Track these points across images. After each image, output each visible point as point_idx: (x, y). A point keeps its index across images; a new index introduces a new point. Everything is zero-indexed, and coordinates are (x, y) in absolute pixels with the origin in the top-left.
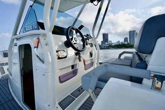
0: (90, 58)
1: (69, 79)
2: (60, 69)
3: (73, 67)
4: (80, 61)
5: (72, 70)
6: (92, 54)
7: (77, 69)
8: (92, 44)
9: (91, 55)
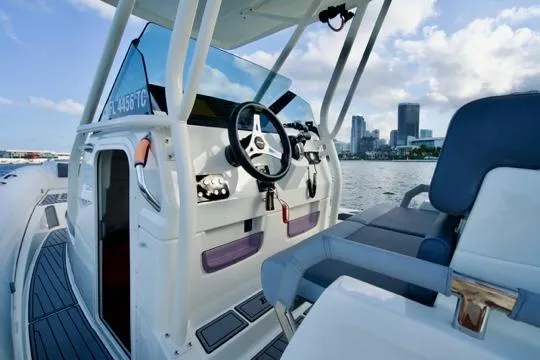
0: (308, 198)
1: (234, 262)
2: (207, 232)
3: (248, 225)
4: (268, 209)
5: (247, 234)
6: (315, 187)
7: (262, 233)
8: (316, 154)
9: (312, 189)
